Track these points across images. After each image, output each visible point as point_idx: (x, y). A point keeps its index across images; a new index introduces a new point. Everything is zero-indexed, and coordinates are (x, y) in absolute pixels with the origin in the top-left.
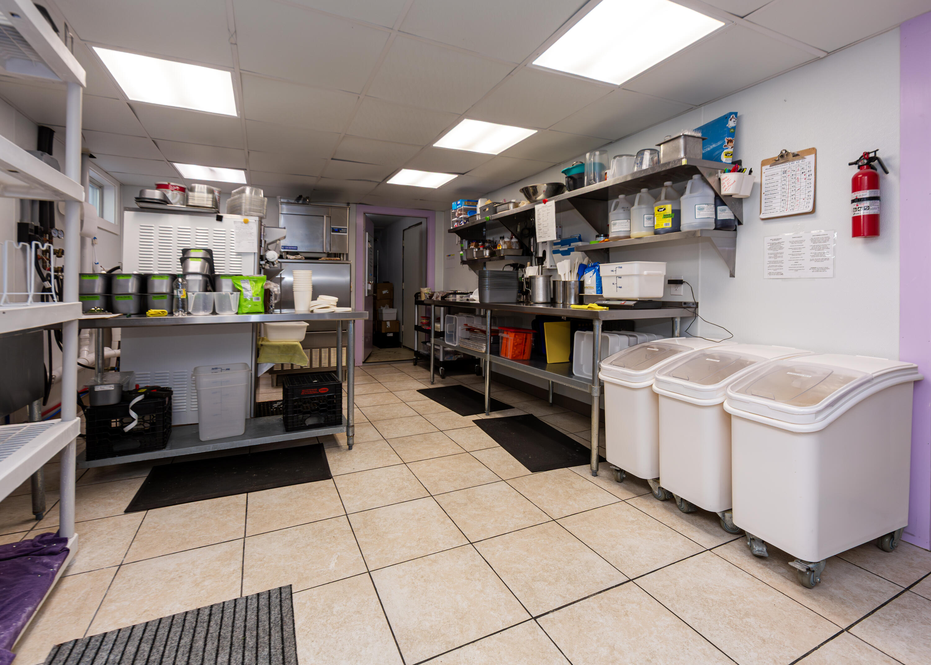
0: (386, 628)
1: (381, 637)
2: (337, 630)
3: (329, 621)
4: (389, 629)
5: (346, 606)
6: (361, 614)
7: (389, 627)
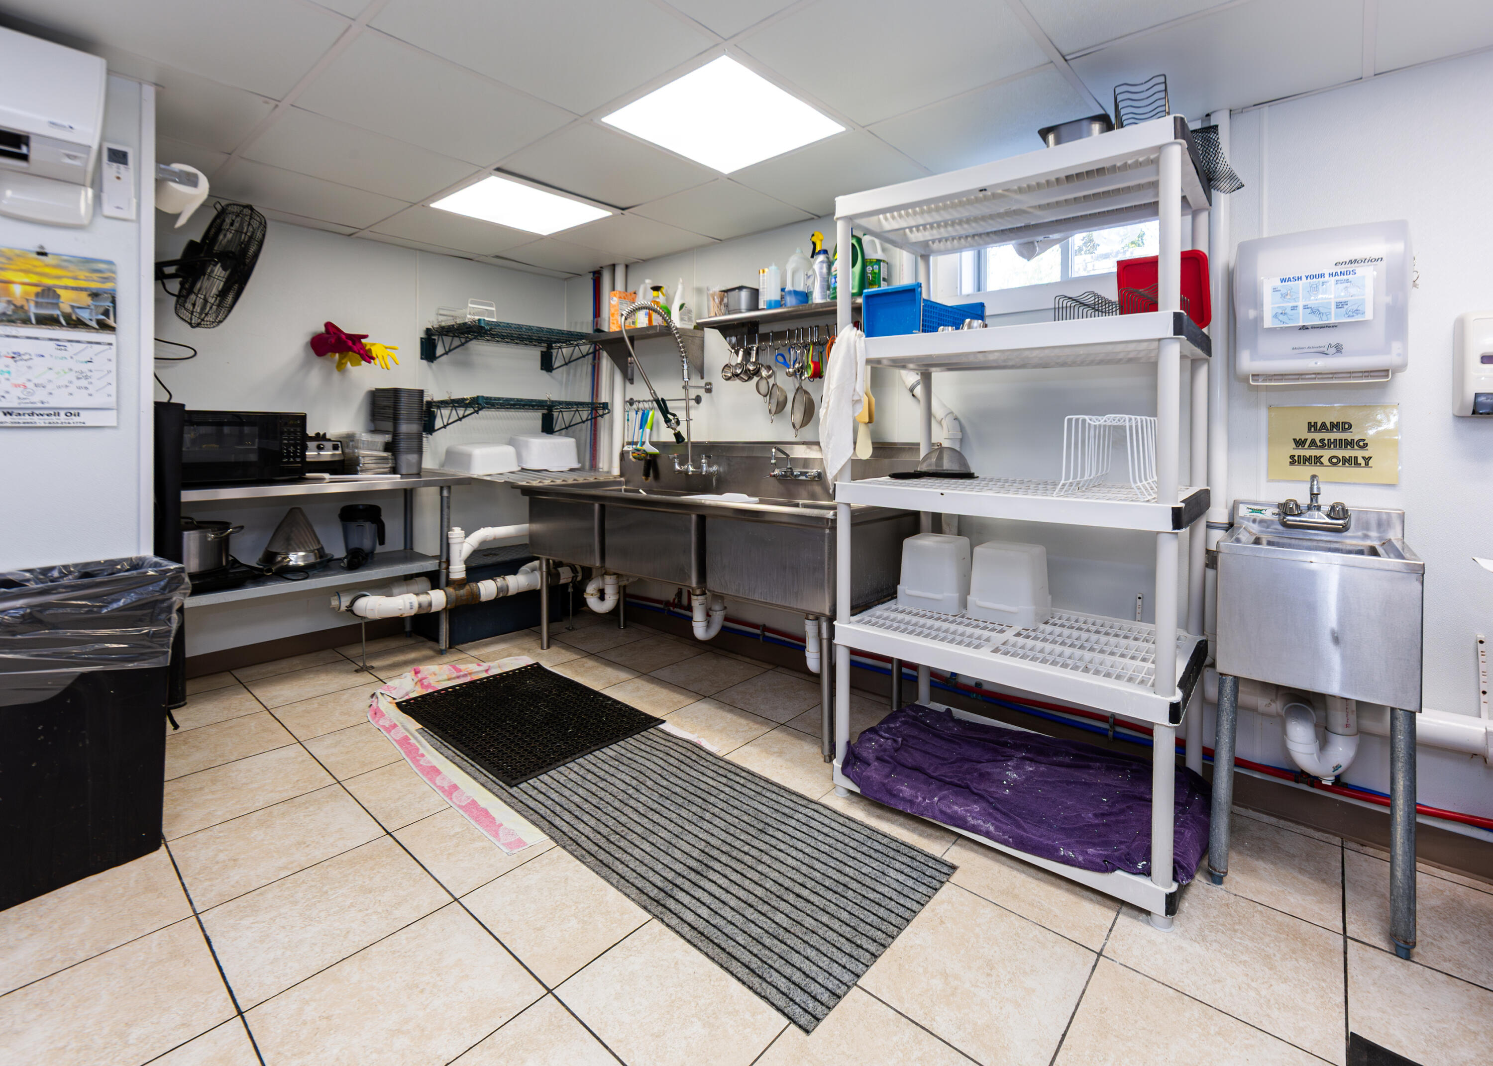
0: (599, 1029)
1: (602, 1013)
2: (673, 998)
3: (693, 1004)
4: (593, 1030)
5: (686, 1038)
6: (652, 1035)
7: (595, 1032)
